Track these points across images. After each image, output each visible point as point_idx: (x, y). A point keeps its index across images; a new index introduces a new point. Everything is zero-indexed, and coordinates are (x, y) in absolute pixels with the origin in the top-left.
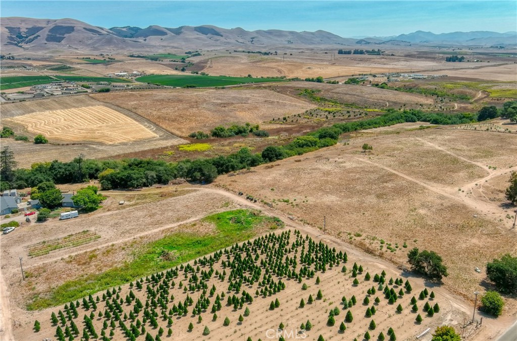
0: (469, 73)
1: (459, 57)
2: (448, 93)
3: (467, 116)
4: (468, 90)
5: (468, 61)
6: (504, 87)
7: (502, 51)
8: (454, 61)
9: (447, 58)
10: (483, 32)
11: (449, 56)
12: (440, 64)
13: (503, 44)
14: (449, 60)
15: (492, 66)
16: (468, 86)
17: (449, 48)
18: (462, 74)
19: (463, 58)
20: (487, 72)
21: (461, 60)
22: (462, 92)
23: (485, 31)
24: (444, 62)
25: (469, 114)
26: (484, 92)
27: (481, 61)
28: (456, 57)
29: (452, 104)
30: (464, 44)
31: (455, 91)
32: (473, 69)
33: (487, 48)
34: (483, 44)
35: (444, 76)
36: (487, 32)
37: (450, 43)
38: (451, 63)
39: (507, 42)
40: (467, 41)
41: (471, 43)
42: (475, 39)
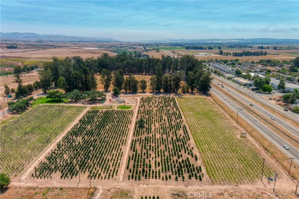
0: (19, 55)
1: (15, 46)
2: (4, 64)
3: (9, 73)
4: (14, 62)
5: (20, 48)
6: (32, 60)
7: (41, 44)
8: (12, 48)
9: (7, 47)
10: (30, 33)
11: (8, 46)
12: (3, 50)
13: (42, 40)
14: (8, 48)
15: (31, 51)
16: (14, 60)
17: (12, 41)
18: (15, 55)
19: (17, 47)
20: (28, 54)
21: (15, 48)
22: (11, 63)
23: (32, 33)
24: (6, 49)
25: (10, 72)
26: (22, 62)
27: (27, 49)
28: (13, 46)
29: (5, 69)
30: (21, 40)
31: (8, 62)
32: (22, 52)
33: (33, 42)
34: (32, 40)
35: (3, 56)
36: (33, 33)
37: (13, 39)
38: (10, 50)
39: (44, 39)
40: (23, 38)
41: (25, 39)
42: (27, 37)
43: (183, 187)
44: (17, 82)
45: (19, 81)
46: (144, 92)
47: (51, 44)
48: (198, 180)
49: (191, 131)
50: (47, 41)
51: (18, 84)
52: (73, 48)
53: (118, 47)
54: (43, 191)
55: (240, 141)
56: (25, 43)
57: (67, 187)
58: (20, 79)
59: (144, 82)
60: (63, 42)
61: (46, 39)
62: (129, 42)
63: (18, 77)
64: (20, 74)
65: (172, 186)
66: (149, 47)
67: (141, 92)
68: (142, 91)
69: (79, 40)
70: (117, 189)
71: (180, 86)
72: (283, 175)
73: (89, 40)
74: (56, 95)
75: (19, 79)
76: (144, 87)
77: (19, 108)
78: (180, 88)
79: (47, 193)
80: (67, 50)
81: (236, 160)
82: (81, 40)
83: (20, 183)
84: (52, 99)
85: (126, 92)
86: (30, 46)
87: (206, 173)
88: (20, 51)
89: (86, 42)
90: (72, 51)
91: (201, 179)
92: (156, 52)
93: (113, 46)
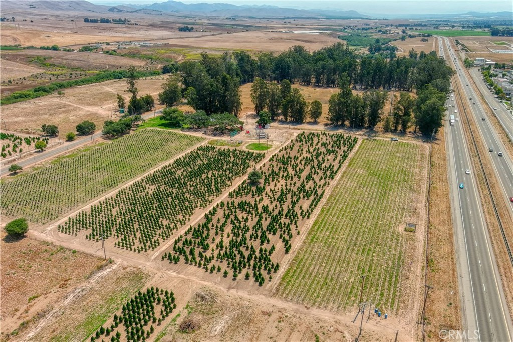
1: (190, 26)
5: (197, 31)
6: (198, 52)
7: (233, 22)
8: (185, 31)
9: (181, 28)
11: (183, 26)
12: (173, 33)
13: (237, 16)
15: (213, 35)
19: (192, 28)
21: (190, 30)
24: (176, 32)
26: (184, 55)
27: (206, 31)
28: (187, 27)
30: (208, 15)
32: (196, 37)
33: (223, 19)
34: (222, 15)
37: (197, 14)
38: (183, 33)
42: (216, 10)
43: (225, 288)
44: (131, 91)
45: (133, 91)
46: (315, 123)
47: (248, 22)
48: (258, 284)
49: (326, 204)
50: (245, 17)
51: (132, 94)
52: (276, 30)
53: (358, 29)
54: (54, 249)
55: (396, 237)
56: (210, 22)
57: (81, 252)
58: (135, 87)
59: (317, 106)
60: (268, 19)
61: (244, 14)
62: (386, 19)
63: (132, 84)
64: (135, 79)
65: (210, 283)
66: (416, 29)
67: (309, 123)
68: (312, 120)
69: (297, 15)
70: (135, 270)
71: (380, 118)
72: (412, 313)
73: (313, 16)
74: (172, 116)
75: (133, 87)
76: (316, 114)
77: (114, 131)
78: (380, 121)
79: (56, 253)
80: (264, 35)
81: (353, 268)
82: (299, 16)
83: (41, 234)
84: (167, 122)
85: (286, 119)
86: (213, 27)
87: (282, 276)
88: (194, 36)
89: (308, 18)
90: (271, 36)
91: (260, 285)
92: (419, 42)
93: (349, 27)
